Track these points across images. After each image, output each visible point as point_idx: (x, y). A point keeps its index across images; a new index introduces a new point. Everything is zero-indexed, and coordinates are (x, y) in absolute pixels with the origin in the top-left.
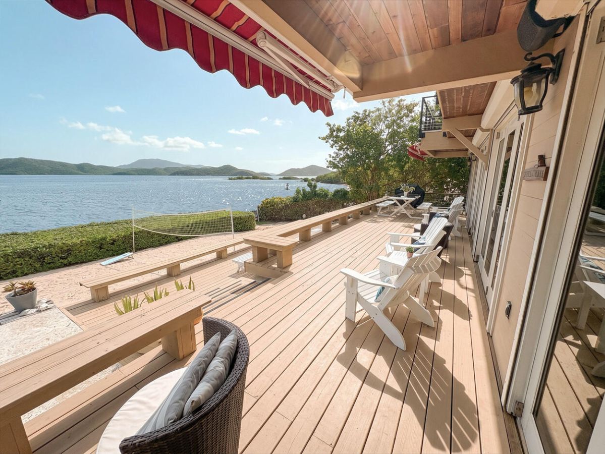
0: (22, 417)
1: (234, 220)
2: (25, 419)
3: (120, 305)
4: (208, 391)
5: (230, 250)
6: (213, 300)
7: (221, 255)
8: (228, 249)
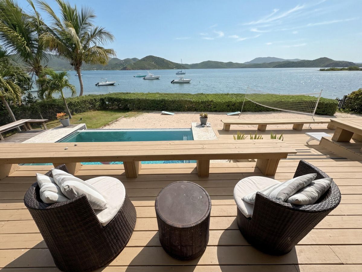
0: (210, 160)
1: (319, 104)
2: (212, 162)
3: (236, 136)
4: (306, 201)
5: (305, 127)
6: (297, 154)
7: (298, 128)
8: (305, 125)
